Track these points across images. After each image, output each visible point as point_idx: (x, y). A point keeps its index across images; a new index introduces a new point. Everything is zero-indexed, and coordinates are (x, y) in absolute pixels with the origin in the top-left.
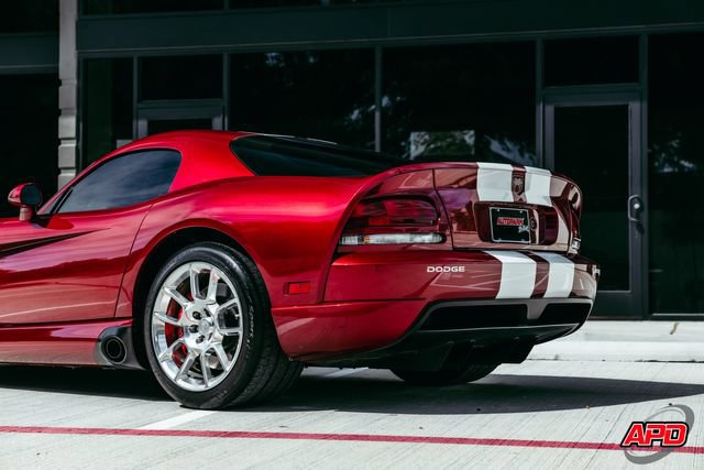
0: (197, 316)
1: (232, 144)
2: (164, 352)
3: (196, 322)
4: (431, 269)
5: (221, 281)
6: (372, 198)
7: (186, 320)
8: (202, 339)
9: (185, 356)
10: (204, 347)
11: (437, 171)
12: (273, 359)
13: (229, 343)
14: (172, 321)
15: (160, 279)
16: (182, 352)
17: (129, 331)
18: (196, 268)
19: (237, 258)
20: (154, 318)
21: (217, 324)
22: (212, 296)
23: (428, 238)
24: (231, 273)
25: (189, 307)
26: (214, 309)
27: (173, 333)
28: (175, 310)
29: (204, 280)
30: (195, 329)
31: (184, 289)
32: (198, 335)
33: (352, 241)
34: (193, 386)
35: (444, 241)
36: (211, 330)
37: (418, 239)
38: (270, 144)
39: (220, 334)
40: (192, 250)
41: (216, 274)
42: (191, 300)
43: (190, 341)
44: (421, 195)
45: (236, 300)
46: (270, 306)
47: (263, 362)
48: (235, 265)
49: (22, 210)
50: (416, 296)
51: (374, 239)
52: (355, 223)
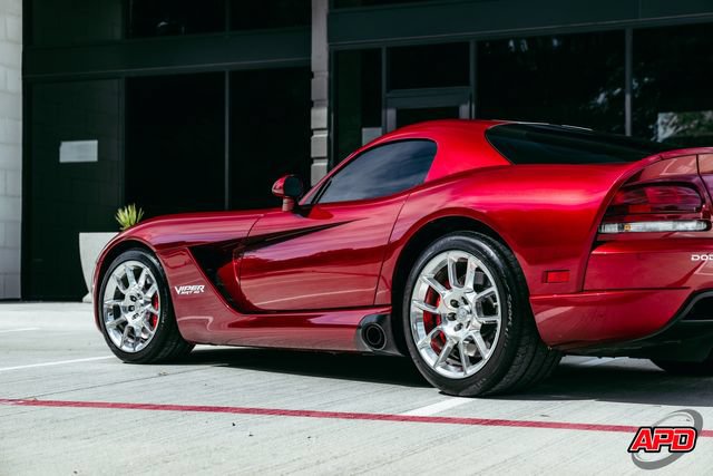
0: (455, 304)
1: (487, 132)
2: (423, 340)
3: (454, 310)
4: (696, 257)
5: (478, 269)
6: (633, 185)
7: (444, 308)
8: (460, 327)
9: (443, 344)
10: (462, 335)
11: (701, 157)
12: (531, 348)
13: (487, 331)
14: (430, 309)
15: (417, 268)
16: (440, 340)
17: (388, 317)
18: (454, 256)
19: (494, 247)
20: (412, 306)
21: (475, 312)
22: (469, 284)
23: (691, 226)
24: (488, 261)
25: (446, 296)
26: (472, 297)
27: (432, 321)
28: (433, 298)
29: (461, 268)
30: (453, 317)
31: (442, 277)
32: (456, 323)
33: (612, 228)
34: (452, 373)
35: (708, 228)
36: (469, 318)
37: (681, 226)
38: (525, 132)
39: (478, 321)
40: (449, 239)
41: (474, 263)
42: (449, 288)
43: (448, 329)
44: (684, 182)
45: (494, 289)
46: (528, 295)
47: (521, 350)
48: (492, 254)
49: (285, 201)
50: (678, 286)
51: (635, 227)
52: (616, 210)
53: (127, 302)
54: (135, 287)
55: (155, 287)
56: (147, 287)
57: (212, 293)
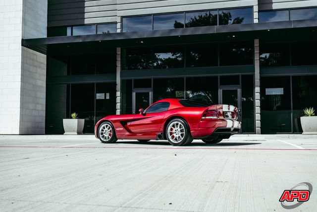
0: (176, 130)
2: (170, 137)
3: (176, 132)
6: (206, 111)
7: (174, 131)
10: (177, 136)
11: (217, 106)
13: (182, 135)
14: (171, 131)
15: (169, 125)
16: (173, 137)
17: (163, 133)
18: (176, 122)
19: (183, 121)
20: (168, 131)
22: (179, 127)
23: (215, 117)
24: (182, 123)
25: (174, 129)
26: (179, 129)
27: (171, 134)
28: (172, 129)
29: (177, 124)
31: (174, 126)
33: (204, 118)
34: (176, 142)
35: (218, 118)
36: (178, 133)
39: (180, 133)
40: (175, 119)
41: (180, 123)
43: (175, 135)
44: (214, 110)
45: (183, 128)
46: (190, 128)
47: (188, 138)
49: (141, 113)
50: (213, 127)
51: (207, 117)
52: (204, 115)
53: (104, 132)
54: (106, 129)
55: (111, 129)
56: (109, 129)
57: (124, 130)
